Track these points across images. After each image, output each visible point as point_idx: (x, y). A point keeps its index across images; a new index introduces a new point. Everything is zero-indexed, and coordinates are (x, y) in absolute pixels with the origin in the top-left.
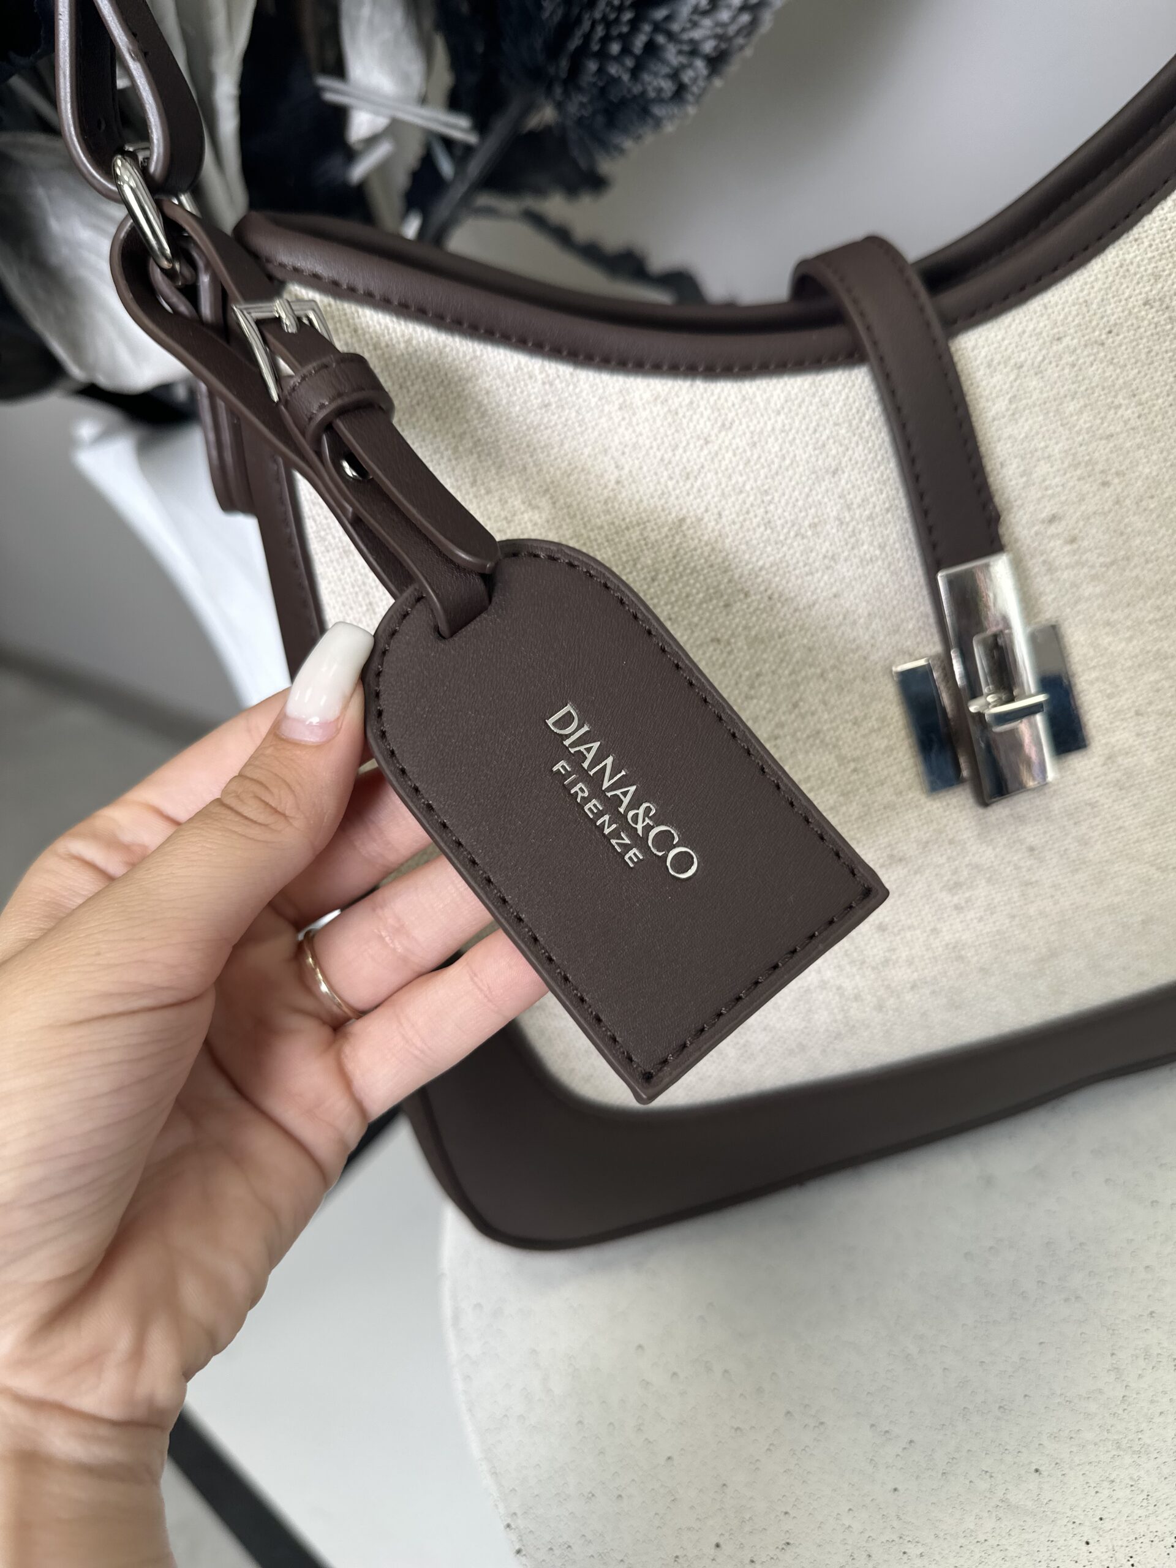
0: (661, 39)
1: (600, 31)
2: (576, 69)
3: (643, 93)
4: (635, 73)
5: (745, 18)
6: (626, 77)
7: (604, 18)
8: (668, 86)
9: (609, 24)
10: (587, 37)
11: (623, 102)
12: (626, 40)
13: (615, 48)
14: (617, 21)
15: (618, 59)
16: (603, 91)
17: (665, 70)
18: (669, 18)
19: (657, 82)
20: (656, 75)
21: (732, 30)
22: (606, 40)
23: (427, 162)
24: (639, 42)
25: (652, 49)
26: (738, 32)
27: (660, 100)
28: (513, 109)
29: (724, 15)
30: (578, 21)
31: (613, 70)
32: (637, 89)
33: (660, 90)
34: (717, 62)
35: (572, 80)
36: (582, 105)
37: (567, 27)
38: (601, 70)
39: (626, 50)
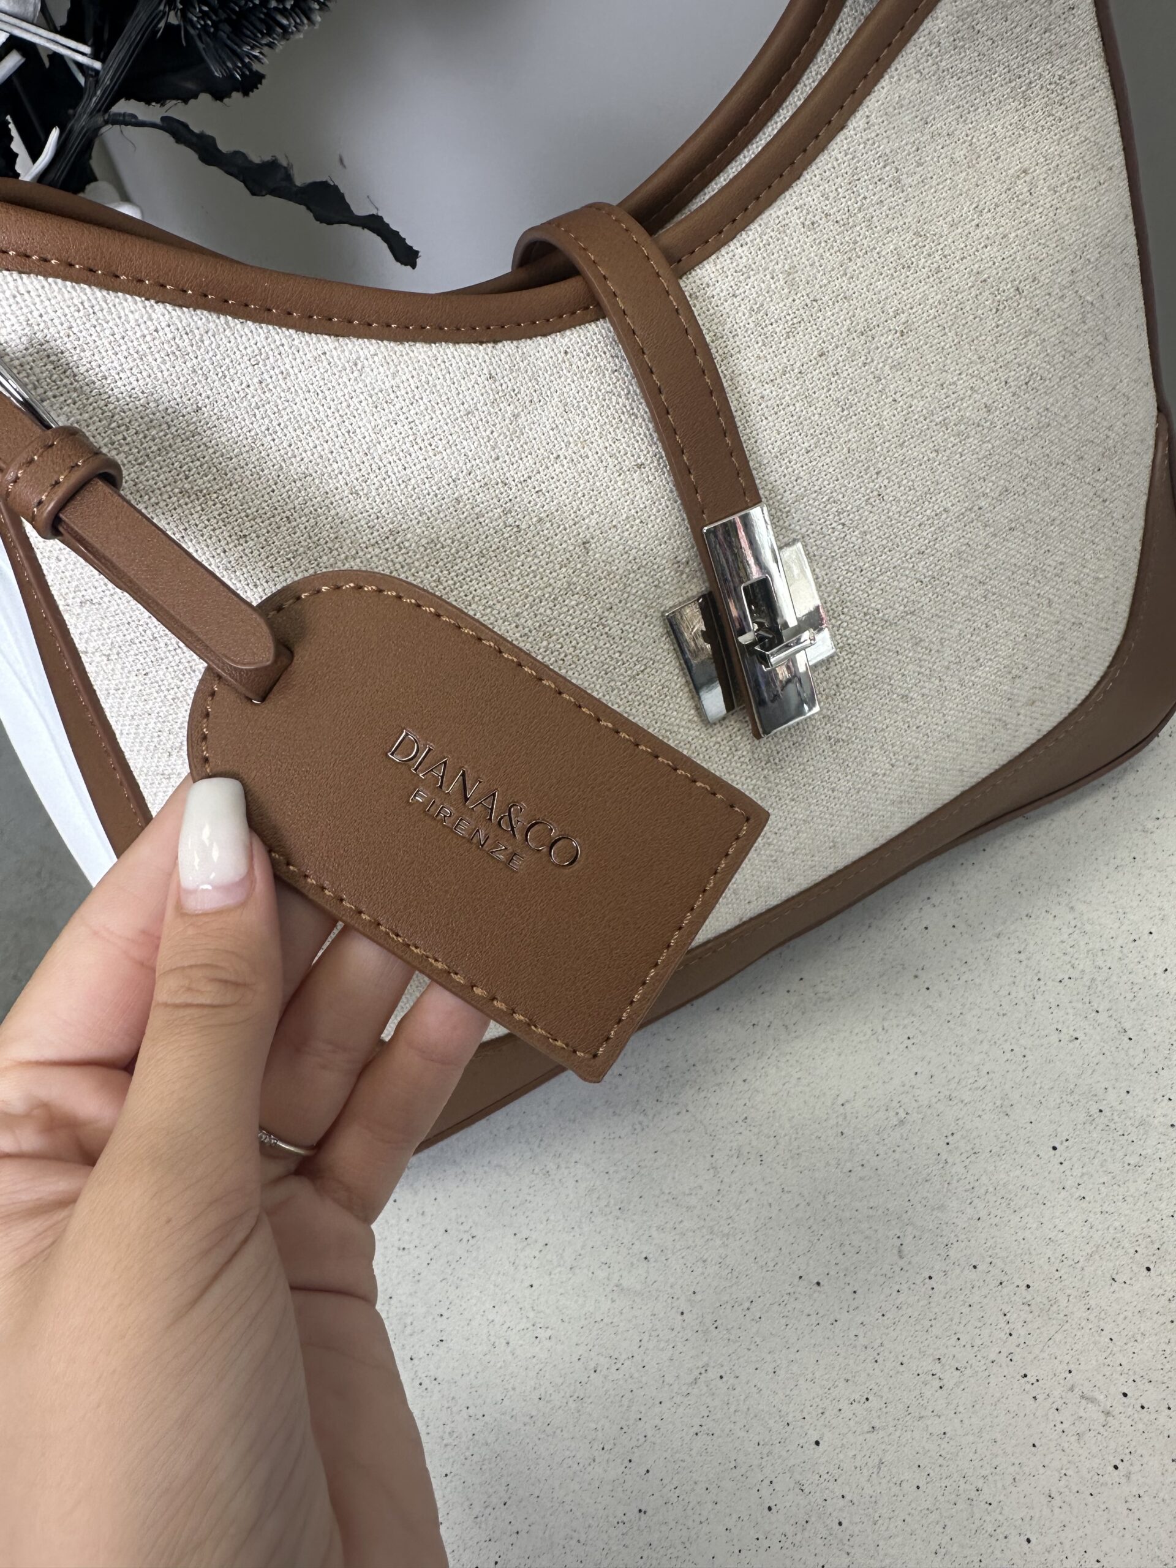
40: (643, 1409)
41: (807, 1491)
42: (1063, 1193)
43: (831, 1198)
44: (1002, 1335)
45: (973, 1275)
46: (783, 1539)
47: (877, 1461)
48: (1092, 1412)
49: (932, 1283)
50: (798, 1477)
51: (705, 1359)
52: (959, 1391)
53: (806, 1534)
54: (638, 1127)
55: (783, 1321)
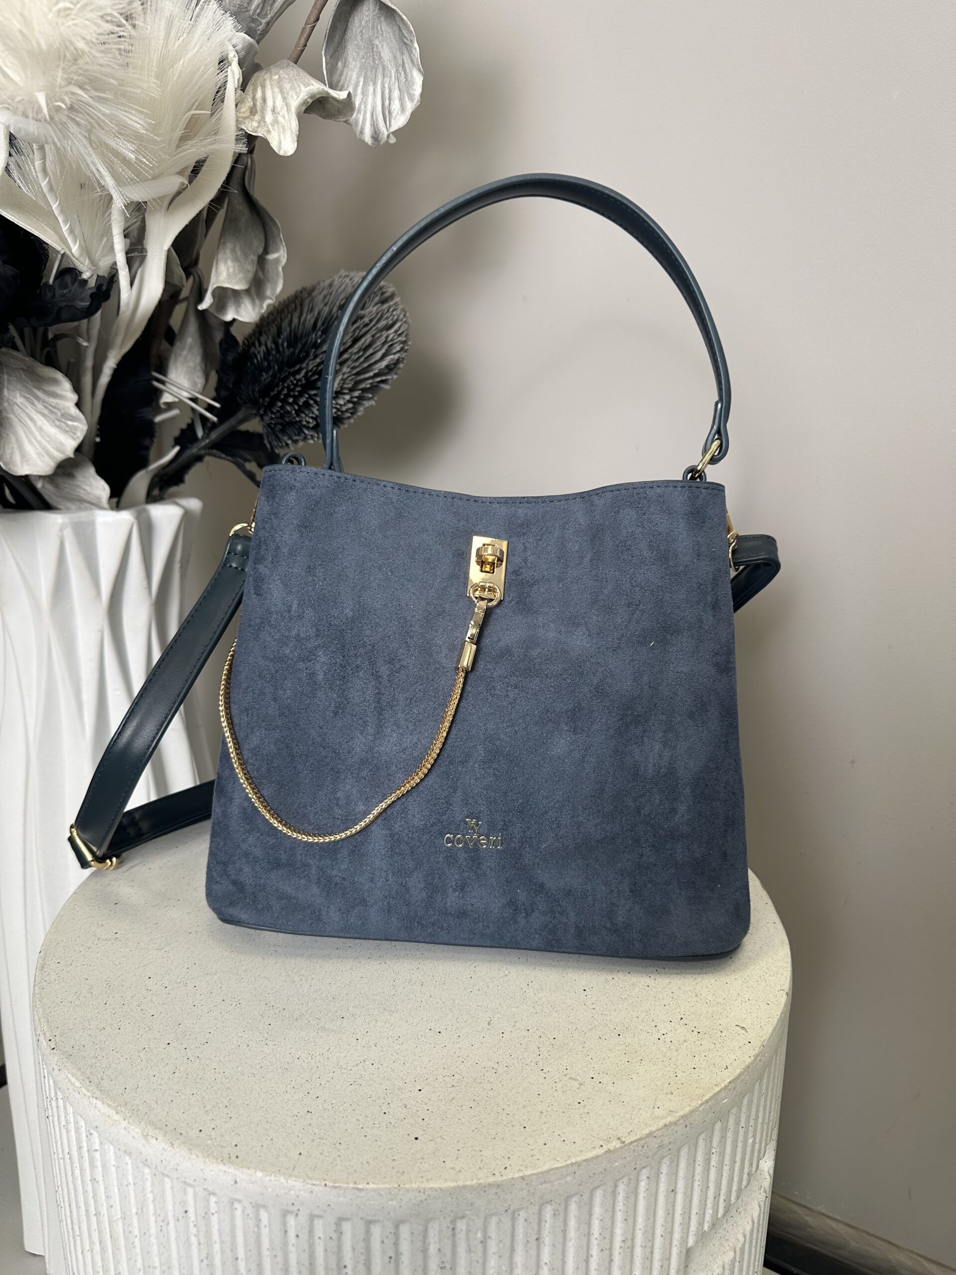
0: (312, 402)
1: (285, 391)
2: (271, 404)
3: (300, 421)
4: (298, 413)
5: (350, 405)
6: (293, 412)
7: (288, 387)
8: (312, 423)
9: (289, 390)
10: (279, 392)
11: (292, 424)
12: (296, 398)
13: (291, 400)
14: (293, 390)
15: (291, 404)
16: (282, 416)
17: (311, 415)
18: (316, 395)
19: (307, 419)
20: (306, 415)
21: (344, 409)
22: (287, 396)
23: (191, 427)
24: (302, 401)
25: (307, 405)
26: (347, 411)
27: (308, 428)
28: (240, 415)
29: (341, 402)
30: (277, 386)
31: (288, 408)
32: (298, 419)
33: (308, 422)
34: (337, 421)
35: (269, 407)
36: (272, 419)
37: (270, 386)
38: (282, 407)
39: (295, 402)
40: (322, 1074)
41: (408, 1107)
42: (584, 1007)
43: (457, 1001)
44: (535, 1056)
45: (526, 1033)
46: (389, 1124)
47: (451, 1098)
48: (575, 1084)
49: (504, 1035)
50: (404, 1102)
51: (365, 1057)
52: (505, 1074)
53: (402, 1123)
54: (354, 968)
55: (415, 1045)
